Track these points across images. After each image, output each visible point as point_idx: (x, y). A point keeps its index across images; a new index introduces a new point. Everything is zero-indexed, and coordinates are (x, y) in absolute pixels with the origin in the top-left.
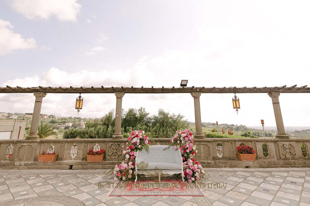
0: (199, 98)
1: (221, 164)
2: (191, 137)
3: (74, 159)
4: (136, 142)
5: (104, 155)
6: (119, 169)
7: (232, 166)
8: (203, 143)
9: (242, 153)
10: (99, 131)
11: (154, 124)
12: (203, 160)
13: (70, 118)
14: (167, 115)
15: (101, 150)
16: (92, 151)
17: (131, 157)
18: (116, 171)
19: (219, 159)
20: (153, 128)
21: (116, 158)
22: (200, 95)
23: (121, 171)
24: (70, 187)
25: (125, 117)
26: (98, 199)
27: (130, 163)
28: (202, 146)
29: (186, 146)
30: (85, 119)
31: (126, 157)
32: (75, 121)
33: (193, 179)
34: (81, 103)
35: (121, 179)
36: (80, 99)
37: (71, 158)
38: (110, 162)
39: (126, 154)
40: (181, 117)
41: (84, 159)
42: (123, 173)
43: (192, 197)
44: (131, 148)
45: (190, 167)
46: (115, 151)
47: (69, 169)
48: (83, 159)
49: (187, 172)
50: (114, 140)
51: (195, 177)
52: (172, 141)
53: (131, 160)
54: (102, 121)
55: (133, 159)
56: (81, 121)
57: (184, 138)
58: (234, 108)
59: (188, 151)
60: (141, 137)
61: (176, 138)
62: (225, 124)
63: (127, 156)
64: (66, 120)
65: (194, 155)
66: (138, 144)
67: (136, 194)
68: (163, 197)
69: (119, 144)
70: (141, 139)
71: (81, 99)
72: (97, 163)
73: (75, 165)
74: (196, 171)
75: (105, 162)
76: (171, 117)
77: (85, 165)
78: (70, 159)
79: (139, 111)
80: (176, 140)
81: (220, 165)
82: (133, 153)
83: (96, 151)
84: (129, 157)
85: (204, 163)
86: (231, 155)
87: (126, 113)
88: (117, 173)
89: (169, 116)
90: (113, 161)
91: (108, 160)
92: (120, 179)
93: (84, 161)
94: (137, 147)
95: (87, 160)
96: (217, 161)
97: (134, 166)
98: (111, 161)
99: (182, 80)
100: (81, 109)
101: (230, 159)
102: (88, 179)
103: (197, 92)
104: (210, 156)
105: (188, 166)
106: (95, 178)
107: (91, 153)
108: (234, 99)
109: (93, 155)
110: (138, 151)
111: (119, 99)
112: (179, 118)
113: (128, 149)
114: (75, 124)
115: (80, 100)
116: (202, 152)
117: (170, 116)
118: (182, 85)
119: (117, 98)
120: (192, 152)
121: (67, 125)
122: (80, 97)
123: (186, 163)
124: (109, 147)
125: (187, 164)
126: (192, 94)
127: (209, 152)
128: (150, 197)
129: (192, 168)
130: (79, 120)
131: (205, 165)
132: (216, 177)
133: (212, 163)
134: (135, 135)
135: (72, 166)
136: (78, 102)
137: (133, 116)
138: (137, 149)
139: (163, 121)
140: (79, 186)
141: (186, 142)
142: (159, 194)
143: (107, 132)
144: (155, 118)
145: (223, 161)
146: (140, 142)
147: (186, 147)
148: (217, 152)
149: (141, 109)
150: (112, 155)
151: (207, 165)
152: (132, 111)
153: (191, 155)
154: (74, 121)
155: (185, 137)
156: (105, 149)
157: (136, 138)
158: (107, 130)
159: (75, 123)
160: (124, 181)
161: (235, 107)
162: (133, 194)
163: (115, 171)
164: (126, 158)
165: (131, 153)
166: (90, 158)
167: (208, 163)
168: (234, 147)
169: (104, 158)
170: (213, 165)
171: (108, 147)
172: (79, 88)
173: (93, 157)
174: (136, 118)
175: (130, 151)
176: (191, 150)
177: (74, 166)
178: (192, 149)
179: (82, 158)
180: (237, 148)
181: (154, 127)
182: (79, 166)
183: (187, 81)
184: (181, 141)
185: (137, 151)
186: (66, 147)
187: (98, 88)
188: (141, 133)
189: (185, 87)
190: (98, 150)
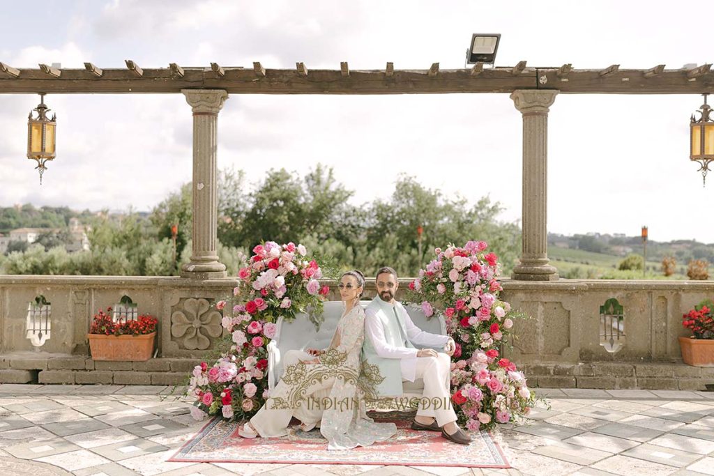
0: (544, 115)
1: (610, 376)
2: (491, 272)
3: (42, 348)
4: (272, 287)
5: (156, 337)
6: (206, 379)
7: (654, 382)
8: (545, 298)
9: (699, 336)
10: (144, 261)
11: (376, 236)
12: (543, 358)
13: (27, 210)
14: (433, 199)
15: (142, 318)
16: (106, 321)
17: (254, 339)
18: (197, 386)
19: (606, 358)
20: (369, 250)
21: (202, 347)
22: (551, 101)
23: (215, 389)
24: (34, 433)
25: (250, 206)
26: (132, 467)
27: (249, 363)
28: (541, 308)
29: (468, 303)
30: (86, 214)
31: (234, 341)
32: (48, 221)
33: (485, 418)
34: (48, 134)
35: (219, 414)
36: (42, 116)
37: (29, 346)
38: (177, 362)
39: (233, 331)
40: (490, 206)
41: (82, 349)
42: (223, 395)
43: (467, 470)
44: (251, 308)
45: (477, 378)
46: (197, 324)
47: (27, 383)
48: (76, 350)
49: (464, 393)
50: (189, 281)
51: (493, 413)
52: (417, 285)
53: (254, 350)
54: (156, 222)
55: (261, 349)
56: (73, 223)
57: (463, 272)
58: (693, 158)
59: (474, 321)
60: (292, 267)
61: (431, 274)
62: (688, 242)
63: (239, 338)
64: (9, 217)
65: (498, 335)
66: (279, 294)
67: (265, 458)
68: (360, 468)
69: (210, 296)
70: (290, 277)
71: (49, 115)
72: (130, 364)
73: (48, 369)
74: (496, 391)
75: (159, 360)
76: (448, 209)
77: (85, 370)
78: (26, 349)
79: (311, 183)
80: (430, 283)
81: (605, 378)
82: (259, 325)
83: (124, 322)
84: (245, 340)
85: (545, 371)
86: (654, 344)
87: (254, 189)
88: (201, 394)
89: (441, 202)
90: (188, 360)
91: (171, 355)
92: (212, 415)
93: (82, 358)
94: (277, 305)
95: (92, 353)
96: (596, 366)
97: (264, 371)
98: (184, 359)
99: (475, 36)
100: (51, 158)
101: (649, 359)
102: (97, 413)
103: (537, 88)
104: (569, 346)
105: (470, 373)
106: (122, 410)
107: (103, 328)
108: (697, 119)
109: (112, 336)
110: (280, 318)
111: (205, 116)
112: (484, 211)
113: (242, 313)
114: (47, 236)
115: (41, 122)
116: (539, 331)
117: (443, 204)
118: (473, 58)
119: (195, 114)
120: (491, 325)
121: (18, 240)
122: (42, 108)
123: (463, 363)
124: (174, 308)
125: (467, 368)
126: (516, 99)
127: (569, 330)
128: (314, 466)
129: (482, 381)
130: (62, 217)
131: (548, 376)
132: (579, 417)
133: (575, 372)
134: (267, 261)
135: (38, 371)
136: (35, 132)
137: (285, 200)
138: (275, 312)
139: (415, 224)
140: (64, 432)
141: (469, 288)
142: (351, 459)
143: (179, 265)
144: (381, 210)
145: (620, 365)
146: (287, 287)
147: (470, 306)
148: (602, 333)
149: (318, 170)
150: (184, 335)
151: (556, 377)
152: (278, 180)
153: (486, 335)
154: (44, 221)
155: (466, 269)
156: (158, 316)
157: (271, 271)
158: (179, 258)
159: (48, 230)
160: (227, 420)
161: (697, 152)
162: (253, 458)
163: (193, 387)
164: (235, 344)
165: (254, 325)
166: (102, 346)
167: (559, 372)
168: (670, 315)
169: (157, 348)
170: (579, 378)
171: (168, 307)
172: (34, 71)
173: (112, 341)
174: (298, 210)
175: (247, 317)
176: (488, 318)
177: (45, 371)
178: (493, 315)
179: (71, 346)
180: (685, 316)
181: (374, 247)
182: (63, 373)
183: (498, 37)
184: (449, 285)
185: (274, 321)
186: (7, 304)
187: (113, 71)
188: (292, 253)
189: (486, 66)
190: (129, 319)
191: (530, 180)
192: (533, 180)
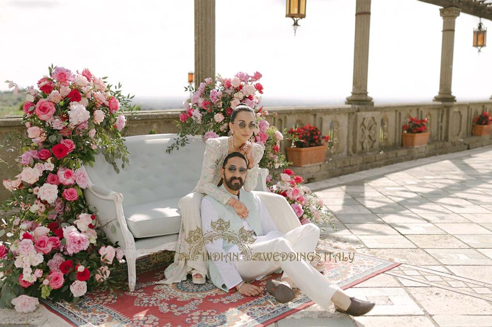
165: (67, 174)
191: (206, 21)
192: (208, 21)
